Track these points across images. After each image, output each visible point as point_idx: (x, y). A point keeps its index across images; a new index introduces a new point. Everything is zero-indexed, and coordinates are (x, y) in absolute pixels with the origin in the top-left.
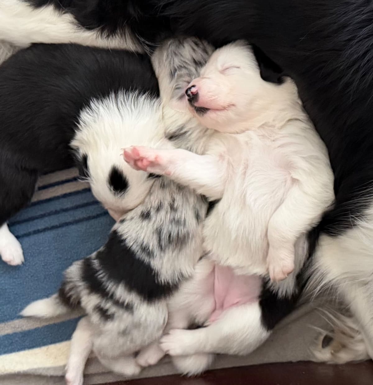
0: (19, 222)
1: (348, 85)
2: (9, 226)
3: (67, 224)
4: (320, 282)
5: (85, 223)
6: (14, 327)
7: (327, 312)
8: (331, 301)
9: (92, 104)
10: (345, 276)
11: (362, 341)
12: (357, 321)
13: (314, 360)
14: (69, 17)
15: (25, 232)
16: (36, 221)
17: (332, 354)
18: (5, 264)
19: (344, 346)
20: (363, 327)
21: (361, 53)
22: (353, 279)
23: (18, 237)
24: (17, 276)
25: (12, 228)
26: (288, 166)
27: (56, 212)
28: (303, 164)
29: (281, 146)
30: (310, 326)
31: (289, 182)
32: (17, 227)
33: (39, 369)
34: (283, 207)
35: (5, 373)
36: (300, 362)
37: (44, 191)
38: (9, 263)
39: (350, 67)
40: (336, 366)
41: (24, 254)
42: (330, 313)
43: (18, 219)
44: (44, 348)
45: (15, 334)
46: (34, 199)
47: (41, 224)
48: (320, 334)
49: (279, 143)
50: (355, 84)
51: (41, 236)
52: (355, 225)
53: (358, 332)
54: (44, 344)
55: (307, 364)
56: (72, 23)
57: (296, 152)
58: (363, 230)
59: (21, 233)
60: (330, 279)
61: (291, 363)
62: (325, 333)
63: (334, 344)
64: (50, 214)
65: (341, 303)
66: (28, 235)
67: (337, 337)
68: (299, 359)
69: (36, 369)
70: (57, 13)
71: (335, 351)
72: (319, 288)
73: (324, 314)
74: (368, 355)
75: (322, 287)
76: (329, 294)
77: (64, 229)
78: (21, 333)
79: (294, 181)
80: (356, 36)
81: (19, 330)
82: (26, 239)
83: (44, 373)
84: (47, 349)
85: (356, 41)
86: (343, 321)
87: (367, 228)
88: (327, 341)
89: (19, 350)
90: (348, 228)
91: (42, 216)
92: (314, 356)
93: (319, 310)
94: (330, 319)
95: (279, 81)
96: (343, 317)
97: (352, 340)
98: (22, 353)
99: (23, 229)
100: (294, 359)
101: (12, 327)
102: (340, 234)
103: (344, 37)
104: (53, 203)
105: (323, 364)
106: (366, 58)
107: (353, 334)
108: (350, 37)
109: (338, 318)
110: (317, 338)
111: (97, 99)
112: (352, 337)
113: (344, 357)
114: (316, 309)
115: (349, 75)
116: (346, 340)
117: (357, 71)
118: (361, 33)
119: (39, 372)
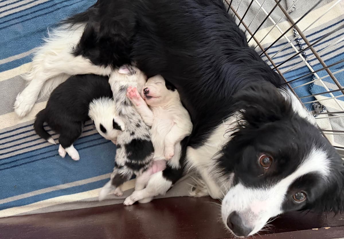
0: (77, 144)
1: (202, 91)
2: (74, 146)
3: (96, 145)
4: (190, 166)
5: (103, 145)
6: (76, 184)
7: (193, 178)
8: (194, 174)
9: (93, 101)
10: (200, 164)
11: (206, 189)
12: (204, 181)
13: (189, 196)
14: (88, 60)
15: (80, 148)
16: (84, 144)
17: (196, 193)
18: (72, 160)
19: (200, 191)
20: (206, 183)
21: (207, 79)
22: (203, 165)
23: (77, 150)
24: (77, 165)
25: (75, 147)
26: (172, 118)
27: (92, 141)
28: (177, 117)
29: (170, 111)
30: (187, 183)
31: (173, 124)
32: (77, 146)
33: (85, 199)
34: (170, 132)
35: (72, 201)
36: (184, 197)
37: (85, 133)
38: (74, 160)
39: (203, 84)
40: (197, 198)
41: (80, 156)
42: (194, 178)
43: (77, 143)
44: (87, 192)
45: (76, 187)
46: (81, 136)
47: (86, 145)
48: (191, 186)
49: (169, 110)
50: (205, 91)
51: (86, 150)
52: (204, 145)
53: (204, 185)
54: (88, 190)
55: (187, 197)
56: (90, 62)
57: (175, 113)
58: (207, 147)
59: (78, 148)
60: (194, 165)
61: (181, 197)
62: (193, 186)
63: (197, 190)
64: (89, 141)
65: (198, 174)
66: (81, 149)
67: (198, 188)
68: (184, 195)
69: (84, 199)
70: (83, 58)
71: (197, 192)
72: (190, 168)
73: (193, 179)
74: (208, 194)
75: (191, 168)
76: (194, 171)
77: (95, 147)
78: (79, 186)
79: (175, 123)
80: (205, 72)
81: (78, 185)
82: (80, 151)
83: (87, 200)
84: (89, 192)
85: (206, 74)
86: (199, 181)
87: (208, 146)
88: (194, 189)
89: (78, 193)
90: (201, 145)
91: (86, 142)
92: (189, 194)
93: (191, 177)
94: (195, 181)
95: (173, 90)
96: (199, 179)
97: (202, 188)
98: (79, 194)
99: (79, 147)
100: (182, 195)
101: (75, 184)
102: (198, 148)
103: (201, 73)
104: (90, 137)
105: (193, 197)
106: (209, 81)
107: (203, 186)
108: (203, 73)
109: (197, 180)
110: (190, 188)
111: (96, 99)
112: (203, 187)
113: (200, 195)
114: (189, 177)
115: (202, 88)
116: (201, 189)
117: (205, 86)
118: (207, 71)
119: (85, 201)
